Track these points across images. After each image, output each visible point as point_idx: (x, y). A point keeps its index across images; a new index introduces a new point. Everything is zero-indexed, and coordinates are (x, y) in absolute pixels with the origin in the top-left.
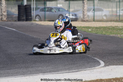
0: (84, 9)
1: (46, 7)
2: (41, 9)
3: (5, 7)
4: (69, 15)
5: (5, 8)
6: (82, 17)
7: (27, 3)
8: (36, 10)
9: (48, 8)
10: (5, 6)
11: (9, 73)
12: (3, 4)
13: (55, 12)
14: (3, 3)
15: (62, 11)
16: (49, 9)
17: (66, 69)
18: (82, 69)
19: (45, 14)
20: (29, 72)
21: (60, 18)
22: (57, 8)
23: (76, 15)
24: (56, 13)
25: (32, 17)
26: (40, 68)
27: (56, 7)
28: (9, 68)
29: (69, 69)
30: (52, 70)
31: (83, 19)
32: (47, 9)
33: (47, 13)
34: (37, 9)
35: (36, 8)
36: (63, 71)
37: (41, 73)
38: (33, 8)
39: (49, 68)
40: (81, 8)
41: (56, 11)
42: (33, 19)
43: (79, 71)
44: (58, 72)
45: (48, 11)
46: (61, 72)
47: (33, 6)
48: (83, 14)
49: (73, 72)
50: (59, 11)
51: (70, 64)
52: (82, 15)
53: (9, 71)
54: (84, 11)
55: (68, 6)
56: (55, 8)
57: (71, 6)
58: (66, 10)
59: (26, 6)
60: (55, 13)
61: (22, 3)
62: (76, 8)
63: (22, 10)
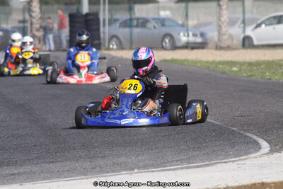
0: (220, 20)
1: (133, 17)
2: (120, 21)
3: (41, 18)
4: (186, 35)
5: (40, 21)
6: (216, 39)
7: (89, 9)
8: (109, 24)
9: (138, 19)
10: (39, 16)
11: (53, 172)
12: (33, 12)
13: (155, 27)
14: (34, 10)
15: (171, 26)
16: (140, 21)
17: (181, 161)
18: (217, 159)
19: (131, 33)
20: (98, 169)
21: (166, 43)
22: (159, 19)
23: (202, 35)
24: (156, 31)
25: (102, 41)
26: (122, 159)
27: (156, 16)
28: (51, 160)
29: (189, 160)
30: (150, 162)
31: (219, 43)
32: (135, 23)
33: (137, 31)
34: (112, 21)
35: (110, 20)
36: (175, 165)
37: (125, 170)
38: (104, 20)
39: (143, 158)
40: (213, 19)
41: (156, 25)
42: (104, 46)
43: (212, 164)
44: (164, 167)
45: (137, 26)
46: (169, 168)
47: (104, 15)
48: (219, 33)
49: (198, 167)
50: (163, 25)
51: (190, 149)
52: (216, 33)
53: (51, 165)
54: (220, 26)
55: (185, 14)
56: (154, 19)
57: (190, 14)
58: (180, 22)
59: (87, 15)
60: (154, 30)
61: (78, 9)
62: (203, 19)
63: (78, 25)
